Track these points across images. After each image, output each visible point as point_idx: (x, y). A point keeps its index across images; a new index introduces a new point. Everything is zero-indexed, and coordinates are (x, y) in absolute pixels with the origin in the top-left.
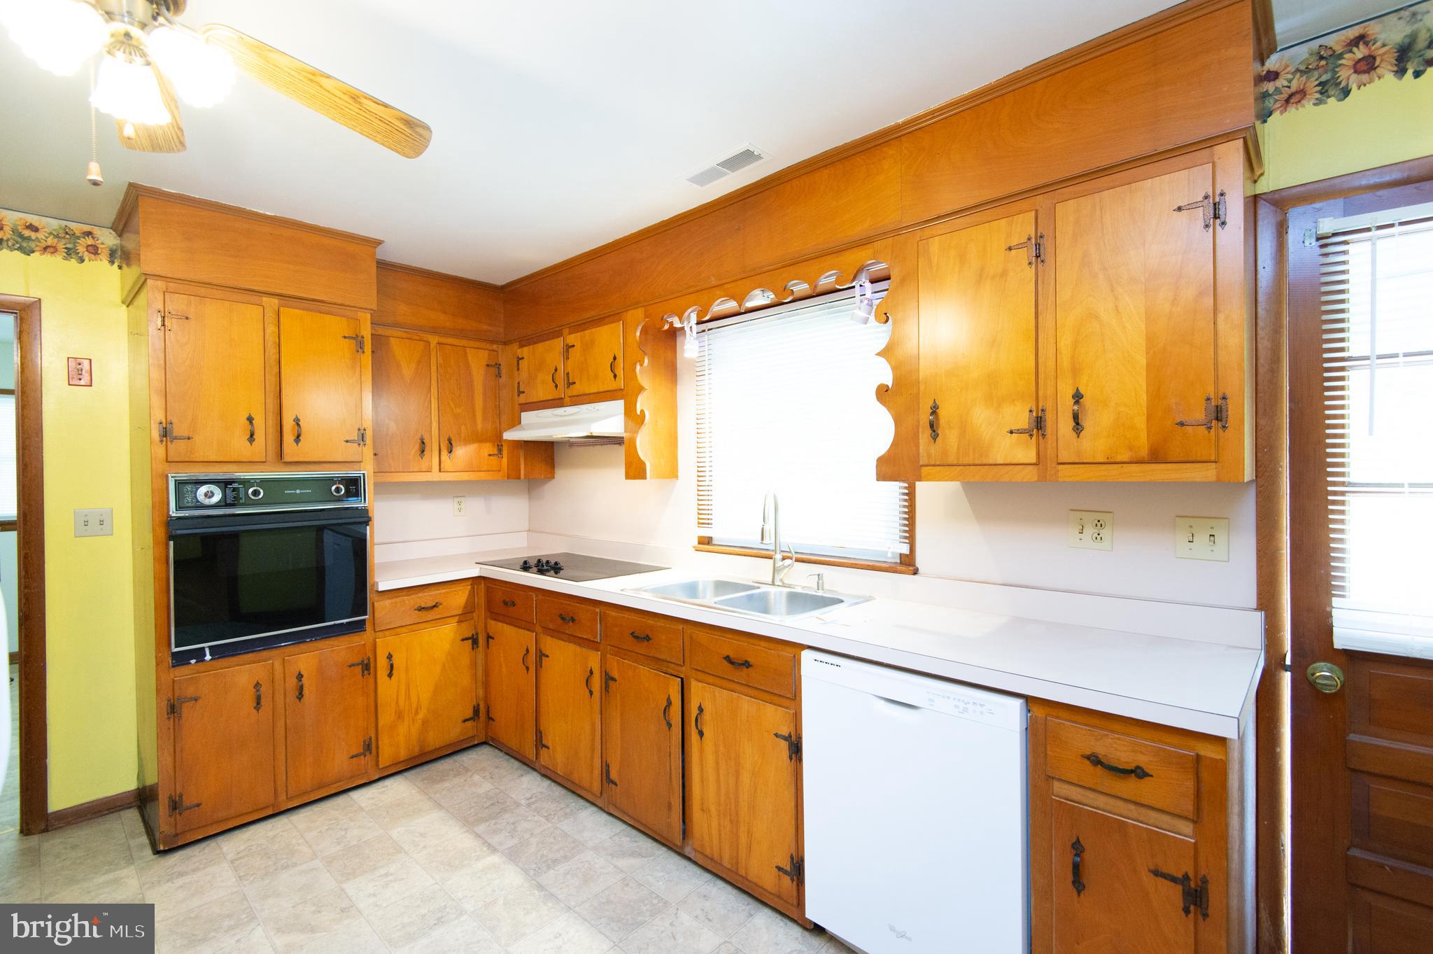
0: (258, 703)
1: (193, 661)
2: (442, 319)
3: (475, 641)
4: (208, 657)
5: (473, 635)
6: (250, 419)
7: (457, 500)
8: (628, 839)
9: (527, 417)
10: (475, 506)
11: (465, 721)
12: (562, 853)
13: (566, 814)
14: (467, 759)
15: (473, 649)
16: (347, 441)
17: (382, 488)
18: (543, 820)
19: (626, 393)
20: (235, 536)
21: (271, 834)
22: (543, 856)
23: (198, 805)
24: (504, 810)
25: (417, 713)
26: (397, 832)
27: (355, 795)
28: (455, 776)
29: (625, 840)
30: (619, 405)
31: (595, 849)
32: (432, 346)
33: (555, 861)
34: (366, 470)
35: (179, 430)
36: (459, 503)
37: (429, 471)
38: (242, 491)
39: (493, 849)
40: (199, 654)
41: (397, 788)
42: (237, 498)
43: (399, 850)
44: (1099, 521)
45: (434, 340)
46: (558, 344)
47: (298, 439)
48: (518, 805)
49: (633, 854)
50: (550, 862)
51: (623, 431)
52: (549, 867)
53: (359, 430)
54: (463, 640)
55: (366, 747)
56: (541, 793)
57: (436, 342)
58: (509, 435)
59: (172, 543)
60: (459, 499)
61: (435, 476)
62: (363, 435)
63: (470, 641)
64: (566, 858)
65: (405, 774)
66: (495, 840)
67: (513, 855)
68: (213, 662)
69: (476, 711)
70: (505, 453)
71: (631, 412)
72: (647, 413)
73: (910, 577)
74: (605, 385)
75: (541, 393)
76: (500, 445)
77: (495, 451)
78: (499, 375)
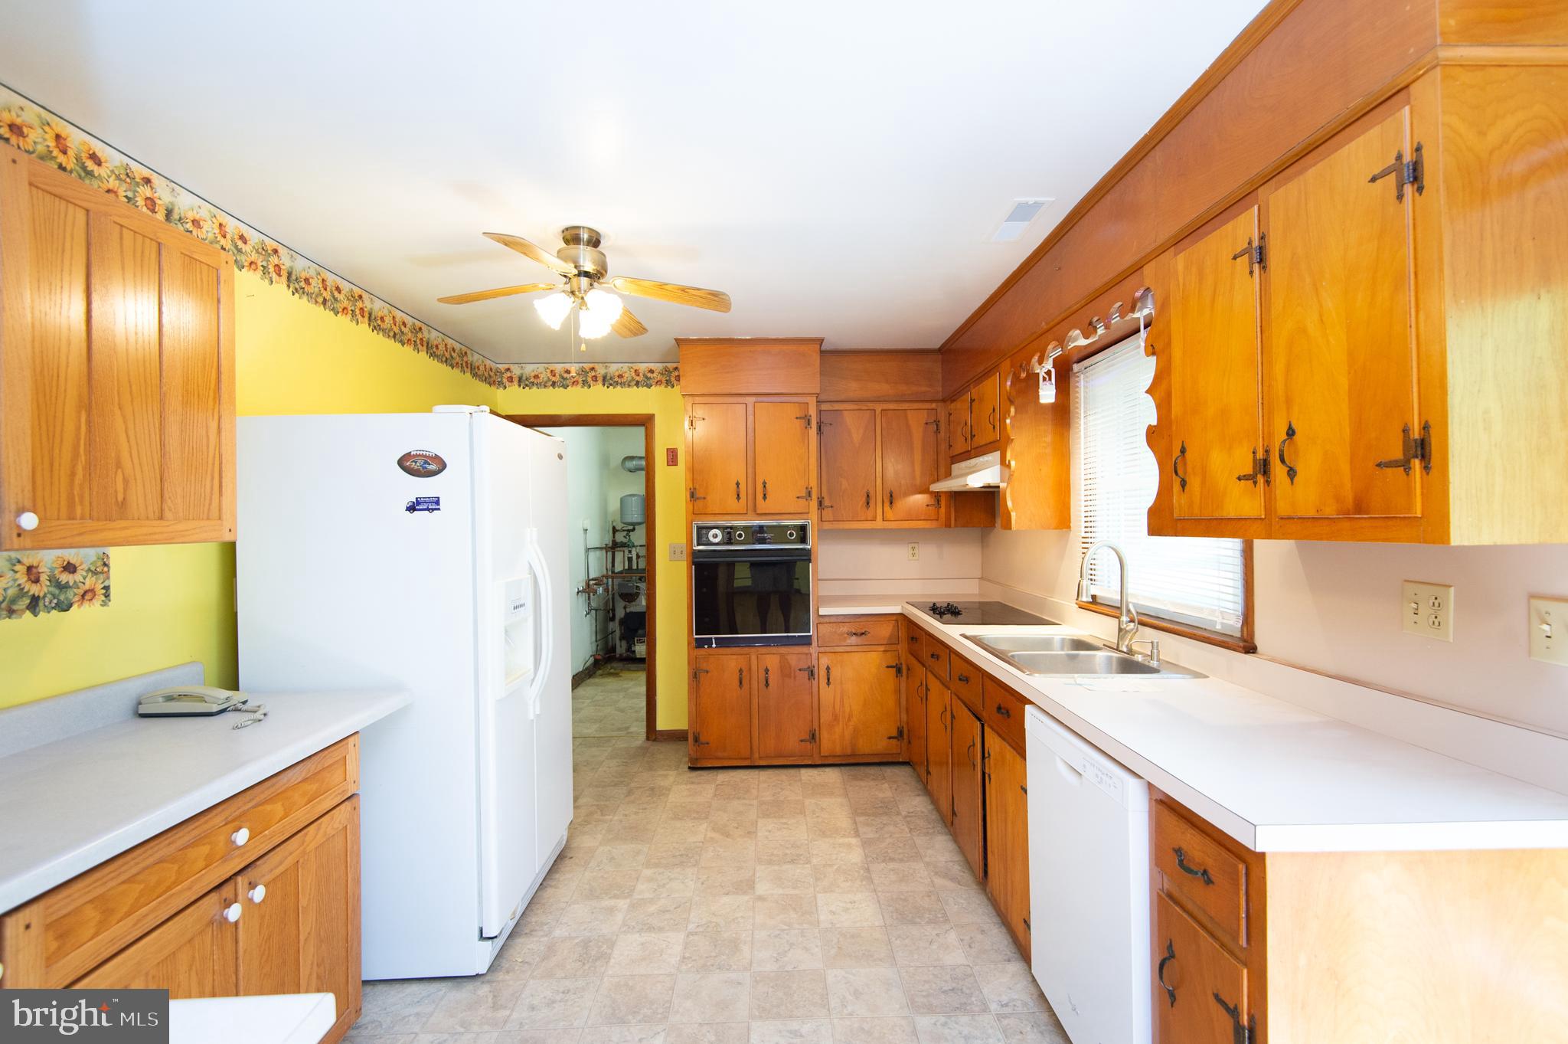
0: (741, 683)
1: (706, 646)
2: (884, 388)
3: (899, 671)
4: (714, 645)
5: (897, 664)
6: (738, 484)
7: (910, 546)
8: (959, 868)
9: (956, 468)
10: (928, 552)
11: (890, 738)
12: (901, 856)
13: (928, 833)
14: (889, 771)
15: (897, 677)
16: (798, 497)
17: (823, 534)
18: (907, 830)
19: (998, 444)
20: (716, 565)
21: (744, 777)
22: (887, 852)
23: (708, 743)
24: (886, 814)
25: (849, 720)
26: (809, 802)
27: (803, 771)
28: (873, 779)
29: (957, 867)
30: (997, 454)
31: (928, 864)
32: (877, 413)
33: (892, 860)
34: (812, 521)
35: (699, 494)
36: (913, 548)
37: (874, 519)
38: (733, 533)
39: (857, 834)
40: (709, 642)
41: (831, 776)
42: (730, 539)
43: (803, 812)
44: (1436, 598)
45: (879, 407)
46: (968, 398)
47: (765, 497)
48: (899, 813)
49: (953, 879)
50: (888, 858)
51: (999, 481)
52: (883, 861)
53: (807, 488)
54: (888, 667)
55: (811, 736)
56: (922, 812)
57: (880, 409)
58: (937, 487)
59: (694, 567)
60: (913, 545)
61: (879, 524)
62: (809, 492)
63: (895, 669)
64: (901, 860)
65: (843, 768)
66: (862, 830)
67: (866, 844)
68: (716, 649)
69: (901, 733)
70: (943, 503)
71: (1004, 463)
72: (1013, 463)
73: (1249, 657)
74: (990, 436)
75: (960, 447)
76: (937, 496)
77: (933, 502)
78: (938, 430)
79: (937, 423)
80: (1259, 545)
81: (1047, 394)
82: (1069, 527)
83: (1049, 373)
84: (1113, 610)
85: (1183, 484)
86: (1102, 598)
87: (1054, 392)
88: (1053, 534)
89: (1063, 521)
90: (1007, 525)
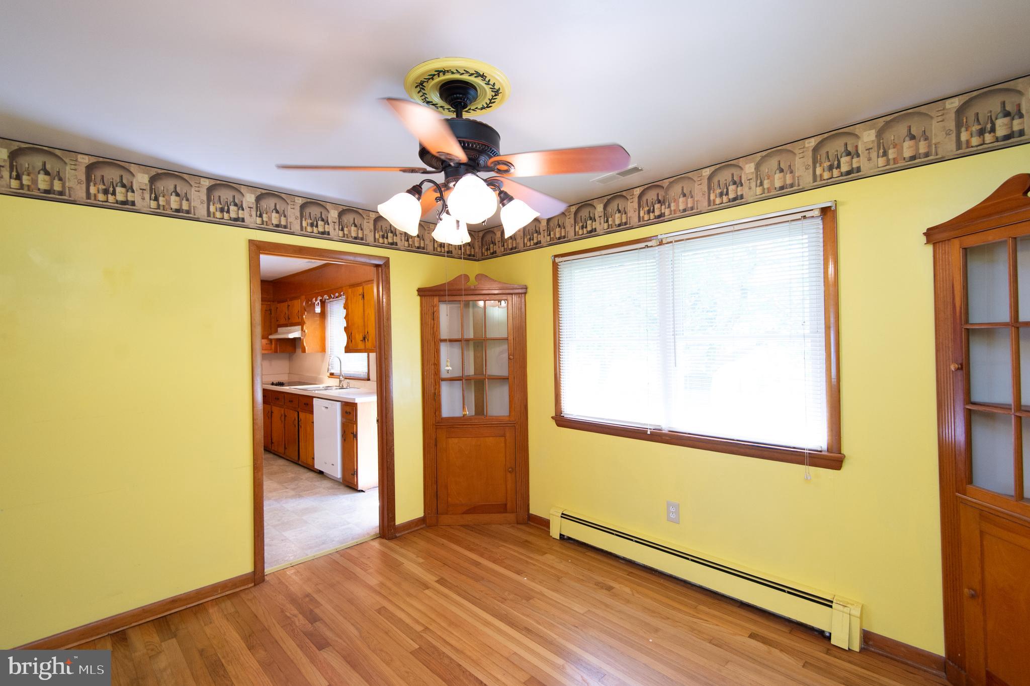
9: (280, 329)
19: (301, 323)
30: (300, 327)
46: (286, 304)
51: (301, 336)
58: (271, 337)
70: (273, 343)
71: (302, 329)
72: (306, 331)
73: (368, 381)
74: (297, 320)
75: (282, 321)
76: (271, 340)
77: (269, 342)
78: (271, 314)
79: (270, 310)
80: (370, 354)
81: (318, 310)
82: (325, 352)
83: (318, 303)
84: (338, 377)
85: (351, 341)
86: (336, 373)
87: (320, 309)
88: (320, 355)
89: (323, 349)
90: (304, 351)
